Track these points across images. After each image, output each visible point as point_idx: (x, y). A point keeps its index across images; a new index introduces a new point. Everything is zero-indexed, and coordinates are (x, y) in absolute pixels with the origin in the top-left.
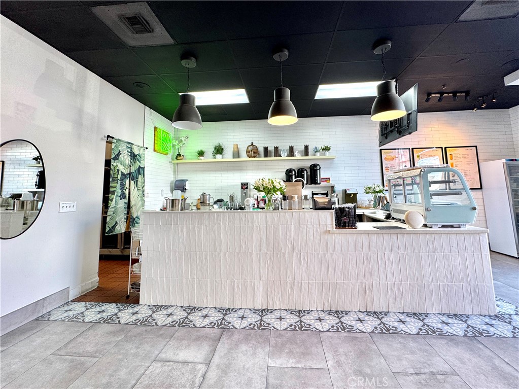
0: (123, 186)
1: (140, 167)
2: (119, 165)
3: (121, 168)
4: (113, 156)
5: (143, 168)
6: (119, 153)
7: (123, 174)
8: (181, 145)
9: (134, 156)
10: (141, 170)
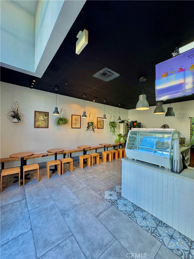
4: (192, 123)
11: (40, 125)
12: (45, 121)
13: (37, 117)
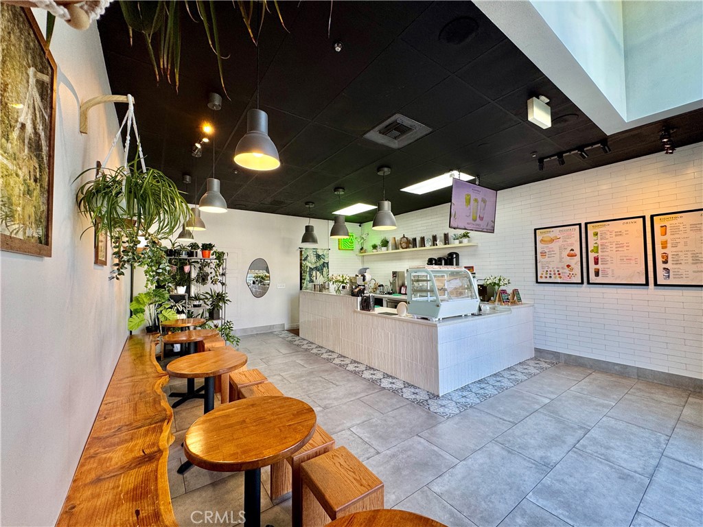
0: (311, 275)
1: (324, 263)
2: (307, 263)
3: (309, 265)
4: (303, 259)
5: (327, 263)
6: (307, 256)
7: (310, 268)
8: (362, 241)
9: (318, 257)
10: (326, 265)
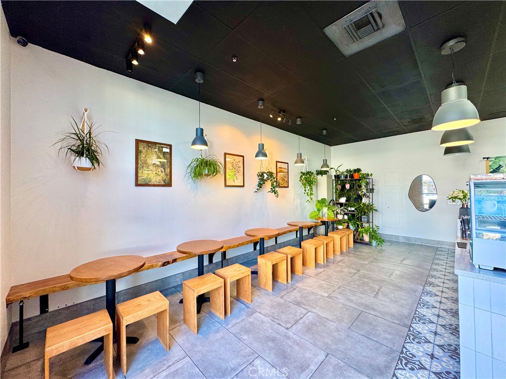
11: (150, 179)
12: (164, 169)
13: (142, 156)
